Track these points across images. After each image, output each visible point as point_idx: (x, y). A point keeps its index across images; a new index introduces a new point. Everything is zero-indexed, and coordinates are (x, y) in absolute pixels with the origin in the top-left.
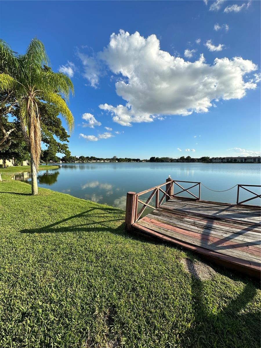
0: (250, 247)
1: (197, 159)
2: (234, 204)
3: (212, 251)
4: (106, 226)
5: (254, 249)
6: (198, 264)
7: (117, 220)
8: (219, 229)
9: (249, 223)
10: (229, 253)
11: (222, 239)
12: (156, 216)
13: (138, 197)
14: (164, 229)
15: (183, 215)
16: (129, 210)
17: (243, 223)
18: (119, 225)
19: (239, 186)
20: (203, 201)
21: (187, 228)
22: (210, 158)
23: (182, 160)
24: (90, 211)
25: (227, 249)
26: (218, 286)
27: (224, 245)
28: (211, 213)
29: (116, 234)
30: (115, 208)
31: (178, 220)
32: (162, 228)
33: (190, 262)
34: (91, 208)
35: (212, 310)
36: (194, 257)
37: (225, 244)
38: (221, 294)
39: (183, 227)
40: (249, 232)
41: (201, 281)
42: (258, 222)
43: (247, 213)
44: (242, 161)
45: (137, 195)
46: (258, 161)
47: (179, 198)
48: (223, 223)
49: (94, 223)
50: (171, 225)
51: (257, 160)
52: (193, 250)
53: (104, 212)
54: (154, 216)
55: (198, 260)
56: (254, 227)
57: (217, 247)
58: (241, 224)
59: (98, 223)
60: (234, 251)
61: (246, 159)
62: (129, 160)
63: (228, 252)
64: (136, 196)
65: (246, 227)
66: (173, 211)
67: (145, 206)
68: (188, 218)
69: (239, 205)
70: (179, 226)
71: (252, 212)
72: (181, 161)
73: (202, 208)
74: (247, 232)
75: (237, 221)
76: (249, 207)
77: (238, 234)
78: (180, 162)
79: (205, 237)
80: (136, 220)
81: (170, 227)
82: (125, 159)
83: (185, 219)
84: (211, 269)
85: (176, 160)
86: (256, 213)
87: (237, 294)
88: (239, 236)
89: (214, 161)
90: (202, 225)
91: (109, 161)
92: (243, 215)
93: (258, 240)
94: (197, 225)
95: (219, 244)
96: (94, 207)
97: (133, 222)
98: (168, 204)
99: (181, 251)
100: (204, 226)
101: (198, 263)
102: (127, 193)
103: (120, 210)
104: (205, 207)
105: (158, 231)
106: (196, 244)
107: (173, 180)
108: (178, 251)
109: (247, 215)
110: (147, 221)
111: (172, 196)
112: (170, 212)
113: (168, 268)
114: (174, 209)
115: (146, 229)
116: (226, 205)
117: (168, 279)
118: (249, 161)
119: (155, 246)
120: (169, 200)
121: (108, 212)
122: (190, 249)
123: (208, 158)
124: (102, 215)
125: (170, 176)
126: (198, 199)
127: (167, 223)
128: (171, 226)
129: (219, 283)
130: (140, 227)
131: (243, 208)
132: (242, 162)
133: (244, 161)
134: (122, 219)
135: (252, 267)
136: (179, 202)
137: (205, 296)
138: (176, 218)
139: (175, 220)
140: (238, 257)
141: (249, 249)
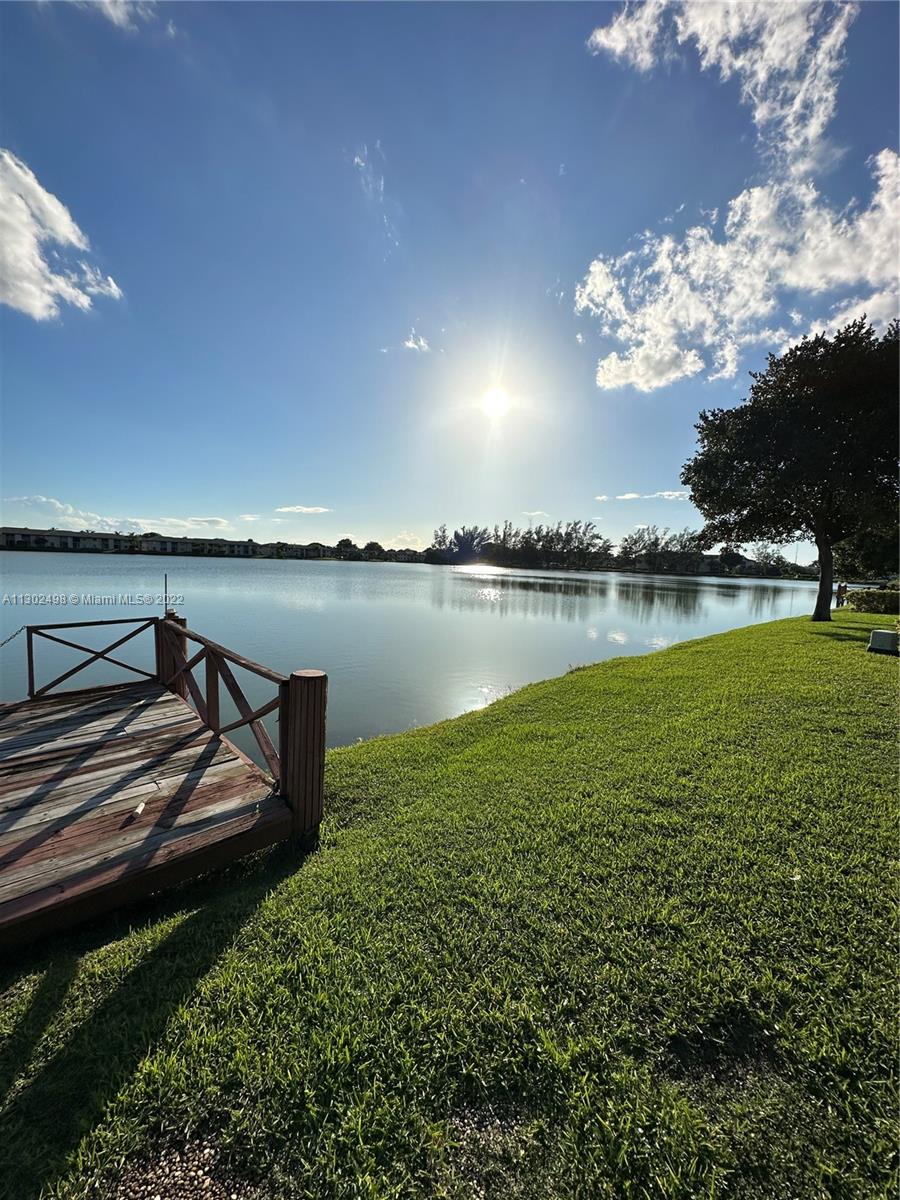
0: (65, 831)
2: (18, 702)
5: (77, 833)
9: (68, 752)
17: (46, 761)
19: (32, 630)
40: (66, 780)
42: (98, 738)
43: (65, 719)
44: (67, 544)
46: (116, 547)
51: (111, 544)
56: (81, 759)
58: (40, 765)
61: (78, 538)
65: (58, 770)
69: (37, 698)
71: (81, 712)
74: (58, 784)
75: (24, 761)
76: (74, 697)
77: (29, 804)
86: (89, 713)
88: (27, 812)
92: (48, 732)
93: (92, 796)
109: (64, 726)
118: (88, 546)
131: (53, 705)
132: (64, 549)
133: (70, 545)
135: (68, 894)
140: (16, 896)
141: (63, 838)
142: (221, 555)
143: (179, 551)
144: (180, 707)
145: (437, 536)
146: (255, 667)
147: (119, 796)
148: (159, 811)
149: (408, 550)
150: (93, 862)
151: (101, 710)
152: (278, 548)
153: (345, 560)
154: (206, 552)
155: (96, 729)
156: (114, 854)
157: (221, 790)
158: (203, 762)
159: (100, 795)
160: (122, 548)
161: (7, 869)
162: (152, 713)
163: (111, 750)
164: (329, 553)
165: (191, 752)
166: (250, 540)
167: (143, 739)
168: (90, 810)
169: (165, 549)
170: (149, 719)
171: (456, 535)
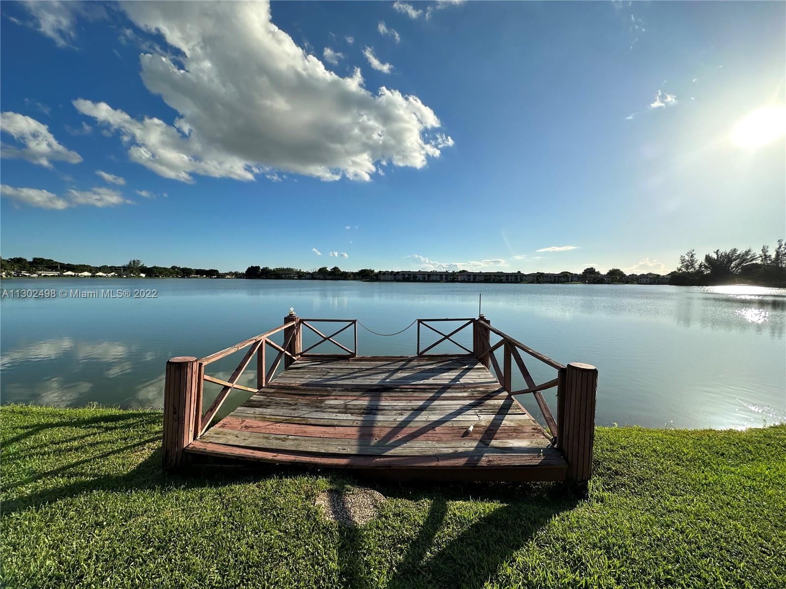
0: (437, 428)
1: (352, 273)
2: (413, 356)
3: (378, 456)
4: (87, 476)
5: (442, 432)
6: (353, 494)
7: (134, 446)
8: (390, 408)
9: (435, 387)
10: (406, 451)
11: (395, 427)
12: (258, 410)
13: (203, 369)
14: (279, 436)
15: (323, 393)
16: (175, 408)
17: (426, 389)
18: (141, 460)
19: (420, 321)
20: (363, 357)
21: (330, 423)
22: (375, 271)
23: (323, 275)
24: (17, 439)
25: (403, 444)
26: (389, 525)
27: (398, 438)
28: (376, 380)
29: (129, 491)
30: (131, 412)
31: (312, 407)
32: (273, 436)
33: (337, 497)
34: (21, 428)
35: (378, 583)
36: (344, 481)
37: (400, 436)
38: (394, 539)
39: (323, 420)
40: (436, 402)
41: (357, 530)
42: (447, 382)
43: (433, 369)
44: (425, 278)
45: (201, 365)
46: (446, 279)
47: (314, 358)
48: (397, 394)
49: (36, 476)
50: (296, 422)
51: (444, 277)
52: (343, 466)
53: (82, 432)
54: (250, 411)
55: (352, 485)
56: (442, 392)
57: (386, 446)
58: (424, 390)
59: (54, 473)
60: (414, 445)
61: (430, 275)
62: (185, 273)
63: (404, 450)
64: (196, 366)
65: (431, 395)
66: (300, 390)
67: (226, 388)
68: (332, 399)
69: (420, 356)
70: (312, 422)
71: (439, 366)
72: (321, 276)
73: (360, 372)
74: (432, 403)
75: (418, 387)
76: (435, 358)
77: (421, 409)
78: (319, 279)
79: (366, 432)
80: (199, 431)
81: (293, 428)
82: (171, 270)
83: (327, 402)
84: (377, 495)
85: (309, 273)
86: (443, 367)
87: (419, 526)
88: (421, 413)
89: (382, 277)
90: (360, 407)
91: (113, 274)
92: (426, 374)
93: (447, 414)
94: (351, 409)
95: (391, 439)
96: (38, 425)
97: (189, 440)
98: (289, 376)
99: (317, 478)
100: (365, 409)
101: (353, 491)
102: (168, 362)
103: (150, 414)
104: (367, 369)
105: (262, 446)
106: (349, 451)
107: (299, 316)
108: (311, 480)
109: (432, 372)
110: (233, 428)
111: (298, 355)
112: (292, 392)
113: (285, 532)
114: (303, 385)
115: (230, 448)
116: (401, 359)
117: (286, 558)
118: (434, 279)
119: (252, 486)
120: (291, 366)
121: (99, 428)
122: (337, 465)
123: (373, 271)
124: (76, 444)
125: (292, 309)
126: (353, 355)
127: (286, 420)
128: (294, 425)
129: (390, 517)
130: (210, 448)
131: (427, 360)
132: (424, 281)
133: (427, 279)
134: (152, 440)
135: (441, 463)
136: (314, 366)
137: (365, 559)
138: (307, 405)
139: (305, 408)
140: (419, 455)
141: (436, 432)
142: (501, 282)
143: (477, 280)
144: (487, 373)
145: (683, 261)
146: (539, 356)
147: (460, 418)
148: (481, 433)
149: (650, 274)
150: (451, 451)
151: (448, 367)
152: (537, 277)
153: (589, 283)
154: (491, 280)
155: (446, 377)
156: (460, 450)
157: (516, 432)
158: (503, 411)
159: (451, 414)
160: (449, 279)
161: (414, 439)
162: (473, 374)
163: (453, 390)
164: (576, 279)
165: (496, 402)
166: (519, 272)
167: (469, 388)
168: (448, 421)
169: (470, 279)
170: (471, 377)
171: (708, 258)
